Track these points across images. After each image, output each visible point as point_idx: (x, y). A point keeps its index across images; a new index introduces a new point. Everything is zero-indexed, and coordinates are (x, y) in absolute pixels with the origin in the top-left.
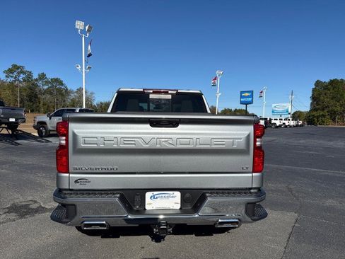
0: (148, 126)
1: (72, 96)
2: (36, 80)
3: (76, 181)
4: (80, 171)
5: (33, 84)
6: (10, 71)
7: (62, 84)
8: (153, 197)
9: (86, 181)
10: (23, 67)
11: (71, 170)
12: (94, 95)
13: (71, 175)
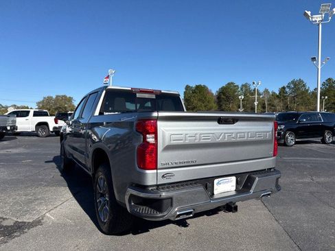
0: (216, 123)
3: (163, 176)
4: (168, 166)
8: (218, 183)
9: (171, 175)
11: (159, 166)
13: (159, 171)
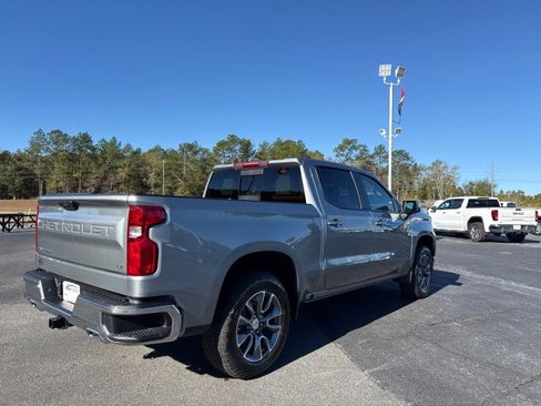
1: (424, 175)
2: (372, 157)
5: (368, 163)
6: (341, 148)
7: (408, 159)
10: (355, 140)
12: (458, 171)
